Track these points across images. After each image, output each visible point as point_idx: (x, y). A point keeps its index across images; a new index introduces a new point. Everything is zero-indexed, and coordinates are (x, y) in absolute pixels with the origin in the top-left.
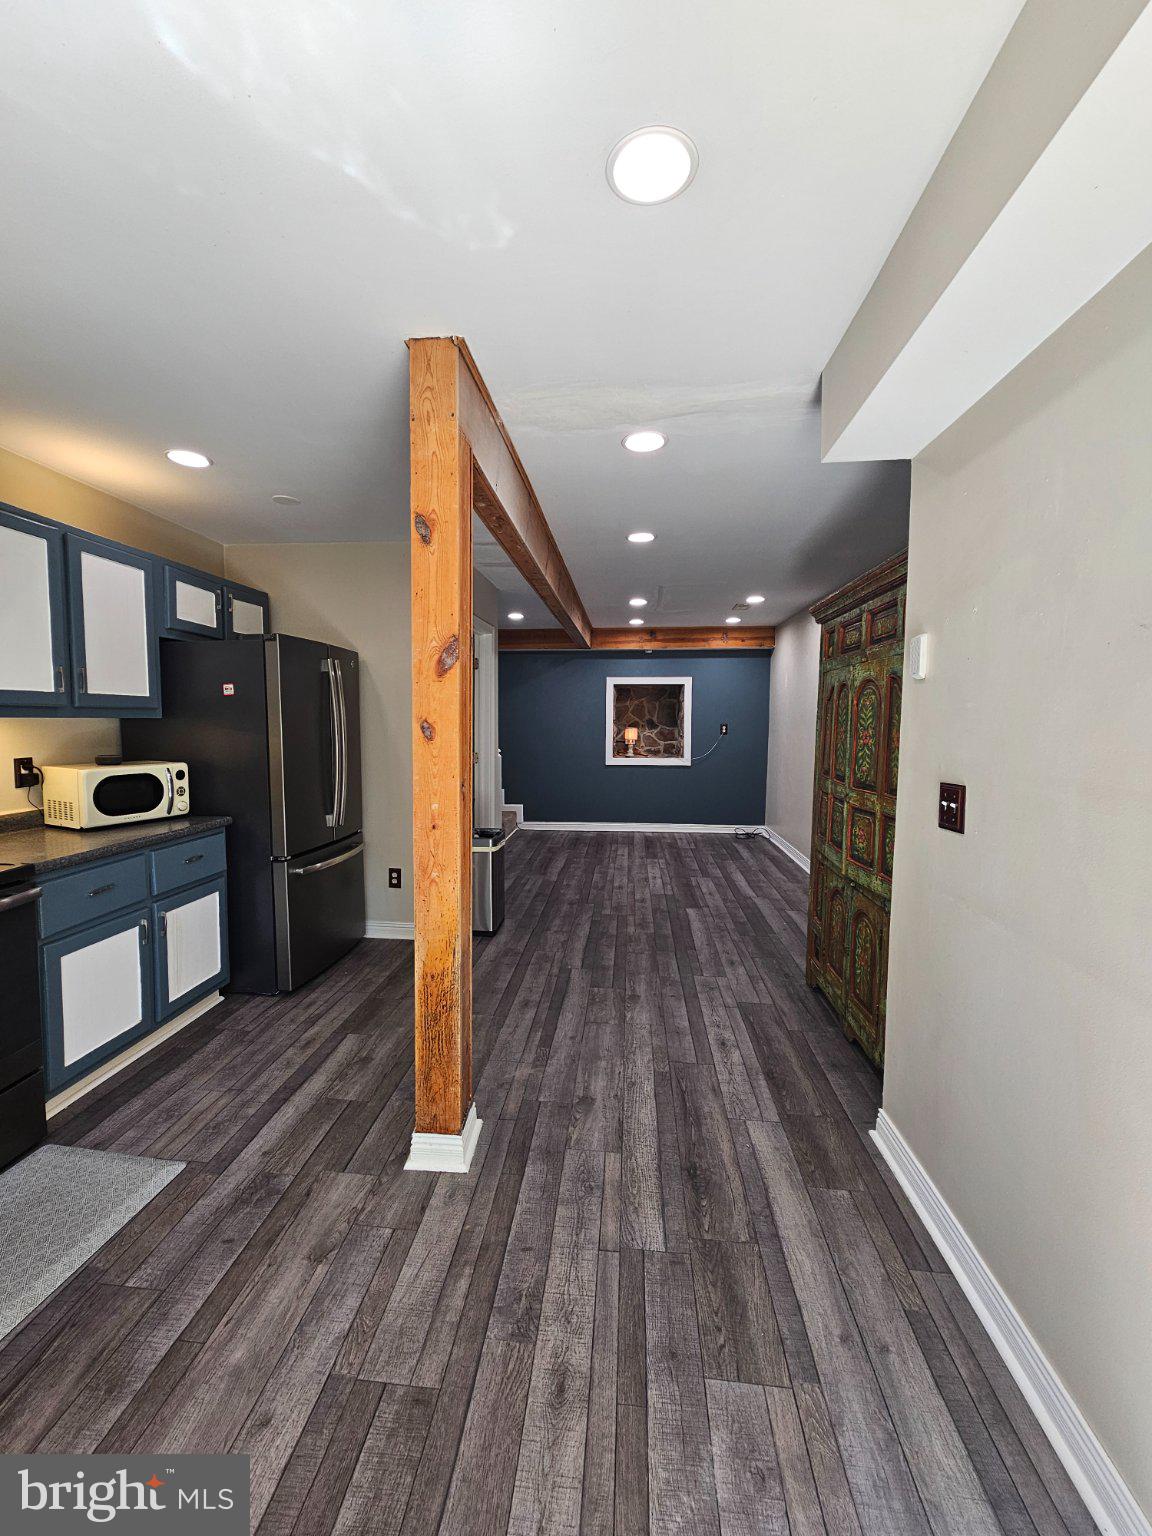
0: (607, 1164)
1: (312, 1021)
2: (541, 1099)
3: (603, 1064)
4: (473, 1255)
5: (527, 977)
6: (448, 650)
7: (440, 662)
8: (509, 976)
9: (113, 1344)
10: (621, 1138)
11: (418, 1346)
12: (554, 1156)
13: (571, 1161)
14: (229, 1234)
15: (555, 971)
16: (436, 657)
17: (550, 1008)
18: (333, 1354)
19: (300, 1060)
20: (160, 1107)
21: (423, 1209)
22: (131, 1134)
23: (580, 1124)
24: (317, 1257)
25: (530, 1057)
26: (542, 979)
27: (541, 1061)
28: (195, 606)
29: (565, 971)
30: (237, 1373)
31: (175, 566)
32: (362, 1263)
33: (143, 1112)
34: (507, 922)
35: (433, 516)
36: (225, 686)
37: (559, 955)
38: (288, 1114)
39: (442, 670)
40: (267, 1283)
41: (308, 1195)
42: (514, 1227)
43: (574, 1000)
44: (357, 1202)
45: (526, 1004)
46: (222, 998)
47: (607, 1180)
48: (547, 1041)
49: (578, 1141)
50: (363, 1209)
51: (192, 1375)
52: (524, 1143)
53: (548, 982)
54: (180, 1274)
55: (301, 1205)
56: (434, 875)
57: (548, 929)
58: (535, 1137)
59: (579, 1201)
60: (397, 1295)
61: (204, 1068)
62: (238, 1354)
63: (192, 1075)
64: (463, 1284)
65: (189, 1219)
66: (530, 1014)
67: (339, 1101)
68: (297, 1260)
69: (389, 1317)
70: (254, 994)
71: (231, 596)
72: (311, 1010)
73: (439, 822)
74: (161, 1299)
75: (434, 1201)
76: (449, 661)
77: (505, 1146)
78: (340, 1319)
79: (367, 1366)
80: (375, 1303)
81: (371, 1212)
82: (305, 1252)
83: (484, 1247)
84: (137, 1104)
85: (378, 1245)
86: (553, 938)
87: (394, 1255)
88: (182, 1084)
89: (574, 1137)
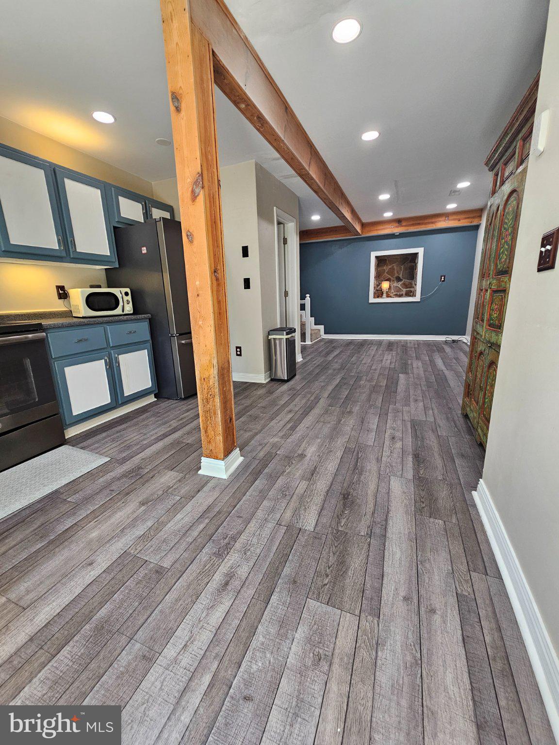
0: (299, 485)
1: (188, 411)
2: (278, 453)
3: (319, 440)
4: (211, 515)
5: (296, 400)
6: (196, 183)
7: (193, 192)
8: (287, 399)
9: (51, 521)
10: (313, 474)
11: (169, 548)
12: (273, 478)
13: (280, 482)
14: (113, 488)
15: (312, 398)
16: (190, 189)
17: (302, 414)
18: (131, 543)
19: (175, 425)
20: (111, 437)
21: (199, 491)
22: (96, 445)
23: (293, 466)
24: (142, 504)
25: (281, 434)
26: (304, 401)
27: (286, 437)
28: (131, 210)
29: (317, 399)
30: (90, 542)
31: (117, 188)
32: (160, 509)
33: (105, 438)
34: (297, 377)
35: (181, 92)
36: (142, 248)
37: (317, 392)
38: (160, 445)
39: (194, 197)
40: (119, 509)
41: (152, 478)
42: (238, 506)
43: (317, 411)
44: (171, 484)
45: (290, 411)
46: (156, 399)
47: (296, 493)
48: (293, 429)
49: (289, 473)
50: (172, 487)
51: (73, 538)
52: (260, 471)
53: (306, 403)
54: (88, 499)
55: (147, 481)
56: (200, 323)
57: (317, 380)
58: (267, 468)
59: (277, 500)
60: (169, 525)
61: (135, 425)
62: (94, 534)
63: (130, 427)
64: (202, 526)
65: (101, 480)
66: (290, 416)
67: (183, 442)
68: (135, 503)
69: (162, 533)
70: (169, 399)
71: (150, 205)
72: (189, 407)
73: (200, 292)
74: (77, 506)
75: (205, 489)
76: (197, 191)
77: (250, 470)
78: (140, 530)
79: (143, 551)
80: (159, 525)
81: (175, 489)
82: (140, 500)
83: (219, 512)
84: (104, 435)
85: (171, 503)
86: (317, 384)
87: (175, 509)
88: (124, 429)
89: (287, 471)
